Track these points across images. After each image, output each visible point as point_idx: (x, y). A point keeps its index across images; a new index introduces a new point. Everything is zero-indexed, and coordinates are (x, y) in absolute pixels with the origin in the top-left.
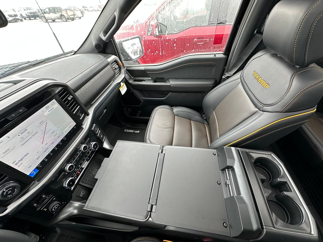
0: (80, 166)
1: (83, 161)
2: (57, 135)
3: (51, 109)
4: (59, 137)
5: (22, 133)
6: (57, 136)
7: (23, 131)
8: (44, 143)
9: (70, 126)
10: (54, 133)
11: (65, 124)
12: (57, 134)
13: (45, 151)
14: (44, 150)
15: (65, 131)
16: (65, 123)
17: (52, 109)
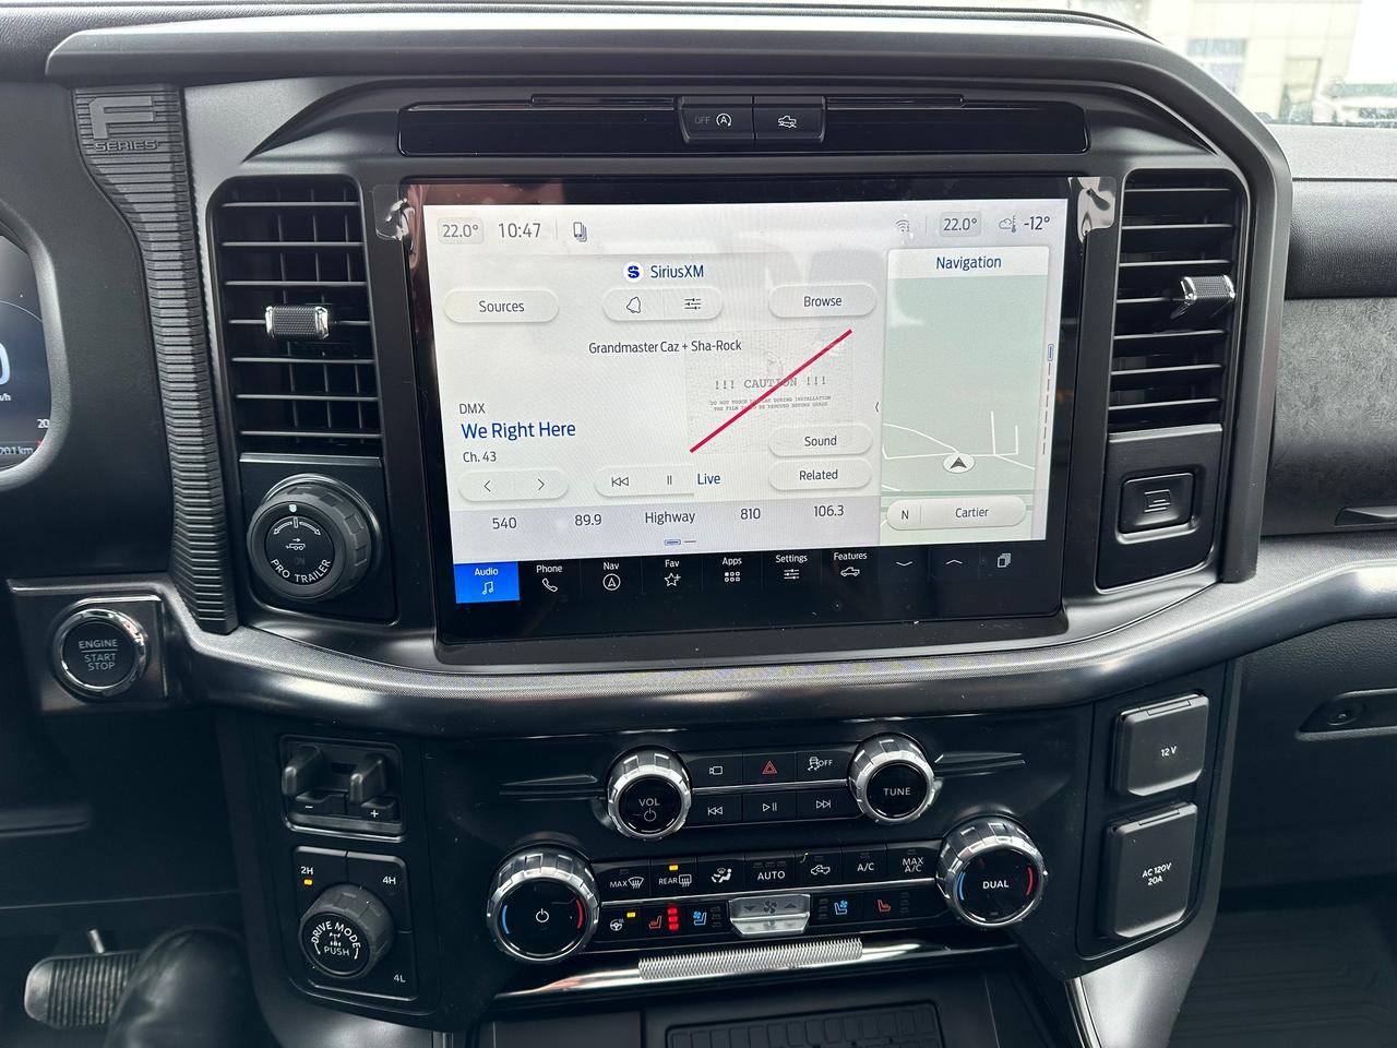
0: (726, 887)
1: (781, 875)
2: (831, 483)
3: (972, 254)
4: (829, 511)
5: (661, 273)
6: (821, 491)
7: (674, 266)
8: (708, 460)
9: (983, 513)
10: (827, 449)
11: (958, 463)
12: (834, 475)
13: (660, 520)
14: (660, 505)
15: (905, 515)
16: (966, 459)
17: (975, 263)
